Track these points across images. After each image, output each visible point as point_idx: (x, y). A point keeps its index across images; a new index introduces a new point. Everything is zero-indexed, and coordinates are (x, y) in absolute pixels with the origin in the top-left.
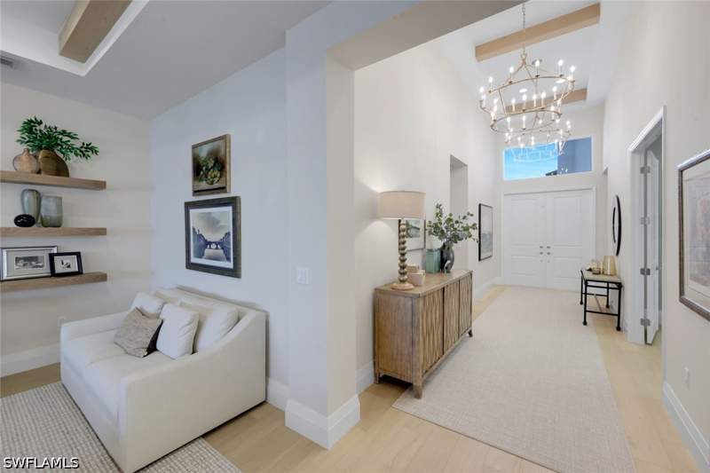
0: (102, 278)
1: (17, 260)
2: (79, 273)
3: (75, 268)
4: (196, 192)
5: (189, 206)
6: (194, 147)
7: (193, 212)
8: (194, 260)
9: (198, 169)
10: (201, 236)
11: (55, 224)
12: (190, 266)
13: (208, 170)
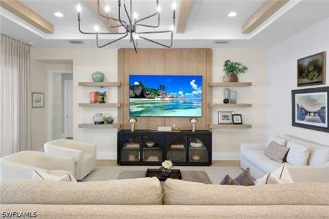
0: (250, 127)
1: (223, 116)
2: (241, 123)
3: (240, 122)
4: (299, 85)
5: (294, 92)
6: (299, 60)
7: (297, 95)
8: (297, 121)
9: (302, 72)
10: (302, 108)
11: (234, 102)
12: (294, 124)
13: (309, 72)
